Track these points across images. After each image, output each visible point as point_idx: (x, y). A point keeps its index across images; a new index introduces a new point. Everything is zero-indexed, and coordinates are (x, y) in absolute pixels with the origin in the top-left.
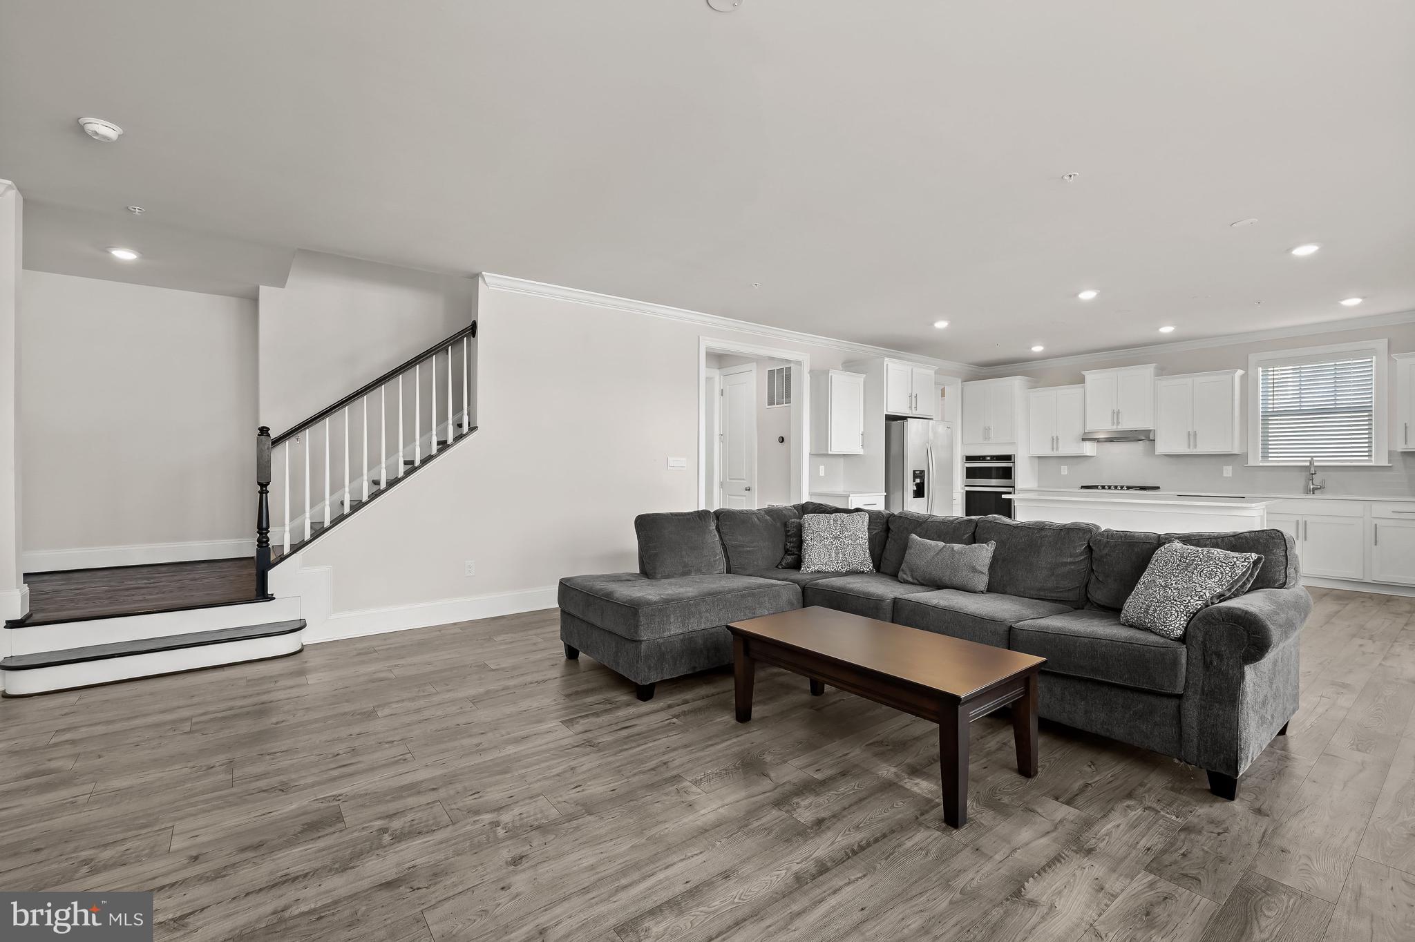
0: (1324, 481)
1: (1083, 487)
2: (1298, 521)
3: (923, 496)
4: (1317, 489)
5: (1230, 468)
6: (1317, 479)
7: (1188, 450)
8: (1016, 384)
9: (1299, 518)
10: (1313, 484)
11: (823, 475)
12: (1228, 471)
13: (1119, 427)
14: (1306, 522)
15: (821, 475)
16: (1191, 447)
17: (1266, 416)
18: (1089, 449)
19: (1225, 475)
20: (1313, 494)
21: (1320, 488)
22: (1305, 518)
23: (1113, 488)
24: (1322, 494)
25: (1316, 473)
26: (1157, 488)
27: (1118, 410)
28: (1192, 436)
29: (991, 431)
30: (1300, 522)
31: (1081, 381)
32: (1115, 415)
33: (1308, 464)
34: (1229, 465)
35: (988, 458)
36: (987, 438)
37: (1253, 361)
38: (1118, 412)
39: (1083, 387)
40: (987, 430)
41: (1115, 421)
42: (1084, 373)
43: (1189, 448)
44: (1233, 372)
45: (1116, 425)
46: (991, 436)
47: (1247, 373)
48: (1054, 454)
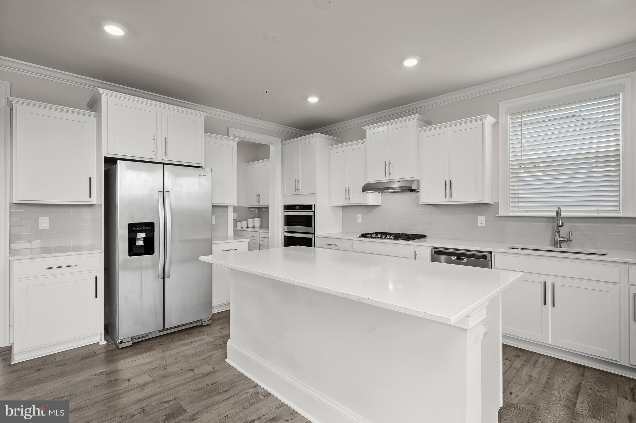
0: (570, 234)
1: (363, 236)
2: (545, 283)
3: (152, 254)
4: (564, 241)
5: (484, 217)
6: (564, 232)
7: (445, 200)
8: (316, 141)
9: (547, 279)
10: (560, 237)
11: (47, 227)
12: (482, 220)
13: (391, 178)
14: (554, 284)
15: (41, 228)
16: (448, 196)
18: (372, 198)
19: (479, 225)
20: (560, 247)
21: (567, 241)
22: (553, 280)
23: (383, 236)
24: (569, 247)
25: (564, 224)
26: (424, 236)
27: (389, 161)
28: (448, 186)
29: (300, 184)
30: (548, 284)
31: (363, 136)
32: (387, 166)
33: (554, 214)
34: (482, 215)
35: (298, 208)
36: (297, 190)
37: (503, 106)
38: (390, 164)
39: (365, 142)
40: (297, 182)
41: (387, 172)
42: (364, 128)
43: (446, 198)
44: (484, 119)
45: (387, 175)
46: (300, 188)
47: (498, 122)
48: (347, 203)
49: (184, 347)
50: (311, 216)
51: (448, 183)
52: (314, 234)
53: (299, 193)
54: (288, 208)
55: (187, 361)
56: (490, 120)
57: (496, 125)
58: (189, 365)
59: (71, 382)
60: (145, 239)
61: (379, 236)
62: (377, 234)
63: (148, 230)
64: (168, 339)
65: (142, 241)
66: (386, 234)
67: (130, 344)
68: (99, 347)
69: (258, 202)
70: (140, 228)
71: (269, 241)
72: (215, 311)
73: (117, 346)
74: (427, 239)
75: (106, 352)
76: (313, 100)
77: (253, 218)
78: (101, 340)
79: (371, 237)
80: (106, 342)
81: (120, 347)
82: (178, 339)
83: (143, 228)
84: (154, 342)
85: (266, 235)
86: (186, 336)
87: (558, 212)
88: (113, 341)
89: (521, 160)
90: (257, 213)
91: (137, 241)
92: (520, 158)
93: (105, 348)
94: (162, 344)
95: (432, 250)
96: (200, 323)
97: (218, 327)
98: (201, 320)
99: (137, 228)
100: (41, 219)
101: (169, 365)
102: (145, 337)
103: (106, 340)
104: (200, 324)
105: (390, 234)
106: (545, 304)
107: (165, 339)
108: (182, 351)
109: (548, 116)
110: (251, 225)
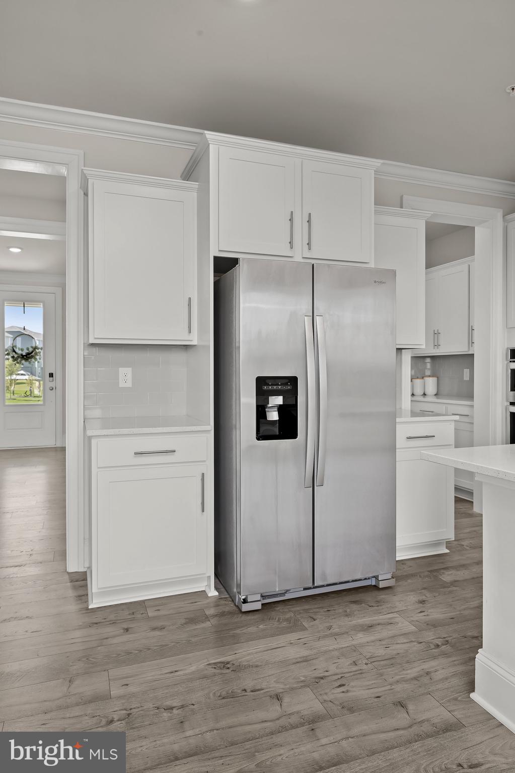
3: (295, 436)
11: (129, 384)
15: (122, 384)
49: (360, 635)
55: (381, 675)
58: (389, 687)
59: (177, 673)
60: (281, 409)
63: (288, 390)
64: (322, 608)
65: (275, 411)
67: (258, 606)
68: (208, 601)
69: (437, 345)
70: (275, 387)
73: (237, 607)
77: (422, 377)
78: (209, 586)
80: (217, 593)
81: (243, 610)
82: (341, 611)
83: (280, 387)
84: (298, 608)
86: (354, 607)
88: (227, 592)
91: (268, 411)
93: (217, 606)
94: (315, 617)
97: (413, 598)
98: (376, 577)
99: (270, 387)
100: (121, 371)
101: (346, 675)
102: (281, 595)
103: (216, 588)
104: (374, 583)
107: (316, 606)
108: (362, 645)
110: (419, 391)
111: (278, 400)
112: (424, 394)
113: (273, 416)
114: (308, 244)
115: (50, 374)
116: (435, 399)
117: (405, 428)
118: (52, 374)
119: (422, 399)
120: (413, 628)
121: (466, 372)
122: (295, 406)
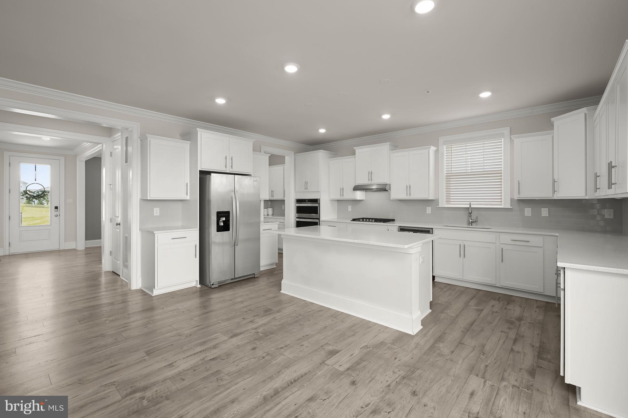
0: (477, 218)
1: (354, 220)
2: (460, 245)
3: (229, 230)
4: (473, 222)
5: (430, 208)
6: (474, 217)
8: (321, 155)
9: (461, 243)
10: (471, 219)
11: (158, 214)
12: (429, 210)
13: (372, 182)
14: (465, 245)
17: (449, 177)
18: (359, 195)
19: (427, 213)
20: (472, 225)
21: (475, 222)
22: (465, 243)
23: (368, 220)
24: (476, 225)
25: (472, 212)
26: (393, 220)
27: (371, 171)
28: (409, 188)
29: (309, 184)
30: (462, 246)
31: (354, 153)
32: (370, 174)
33: (468, 206)
34: (429, 206)
35: (307, 201)
36: (306, 188)
37: (441, 140)
38: (371, 173)
39: (355, 157)
40: (306, 183)
41: (370, 178)
42: (354, 148)
43: (407, 196)
44: (430, 148)
45: (370, 180)
46: (309, 187)
47: (438, 149)
48: (342, 198)
50: (317, 207)
51: (408, 186)
52: (319, 219)
53: (307, 191)
54: (298, 201)
56: (433, 149)
57: (437, 152)
60: (224, 222)
61: (365, 220)
62: (363, 219)
63: (227, 216)
65: (222, 222)
66: (369, 219)
67: (217, 286)
69: (273, 196)
71: (285, 225)
72: (262, 269)
73: (210, 287)
74: (396, 222)
75: (200, 291)
76: (322, 131)
77: (267, 208)
78: (197, 285)
79: (359, 221)
80: (200, 286)
81: (212, 288)
82: (244, 284)
83: (224, 215)
85: (282, 221)
87: (470, 204)
88: (204, 285)
89: (451, 173)
90: (270, 204)
91: (220, 222)
92: (451, 172)
95: (398, 228)
96: (253, 276)
97: (265, 278)
98: (254, 274)
99: (221, 215)
100: (155, 209)
102: (223, 282)
103: (200, 284)
105: (372, 219)
106: (460, 257)
107: (236, 284)
109: (467, 147)
110: (266, 214)
111: (224, 219)
112: (268, 215)
113: (222, 224)
114: (231, 159)
115: (55, 207)
116: (271, 217)
117: (263, 226)
118: (57, 207)
119: (267, 217)
120: (266, 284)
121: (283, 206)
122: (229, 221)
